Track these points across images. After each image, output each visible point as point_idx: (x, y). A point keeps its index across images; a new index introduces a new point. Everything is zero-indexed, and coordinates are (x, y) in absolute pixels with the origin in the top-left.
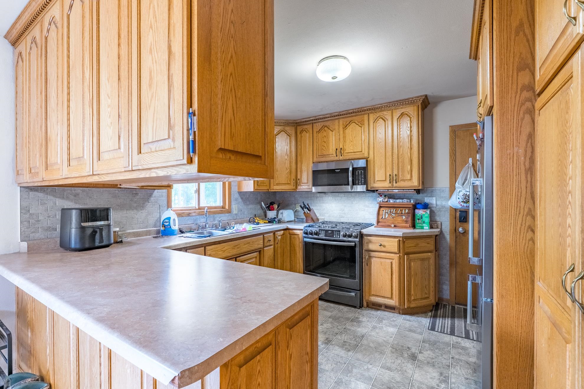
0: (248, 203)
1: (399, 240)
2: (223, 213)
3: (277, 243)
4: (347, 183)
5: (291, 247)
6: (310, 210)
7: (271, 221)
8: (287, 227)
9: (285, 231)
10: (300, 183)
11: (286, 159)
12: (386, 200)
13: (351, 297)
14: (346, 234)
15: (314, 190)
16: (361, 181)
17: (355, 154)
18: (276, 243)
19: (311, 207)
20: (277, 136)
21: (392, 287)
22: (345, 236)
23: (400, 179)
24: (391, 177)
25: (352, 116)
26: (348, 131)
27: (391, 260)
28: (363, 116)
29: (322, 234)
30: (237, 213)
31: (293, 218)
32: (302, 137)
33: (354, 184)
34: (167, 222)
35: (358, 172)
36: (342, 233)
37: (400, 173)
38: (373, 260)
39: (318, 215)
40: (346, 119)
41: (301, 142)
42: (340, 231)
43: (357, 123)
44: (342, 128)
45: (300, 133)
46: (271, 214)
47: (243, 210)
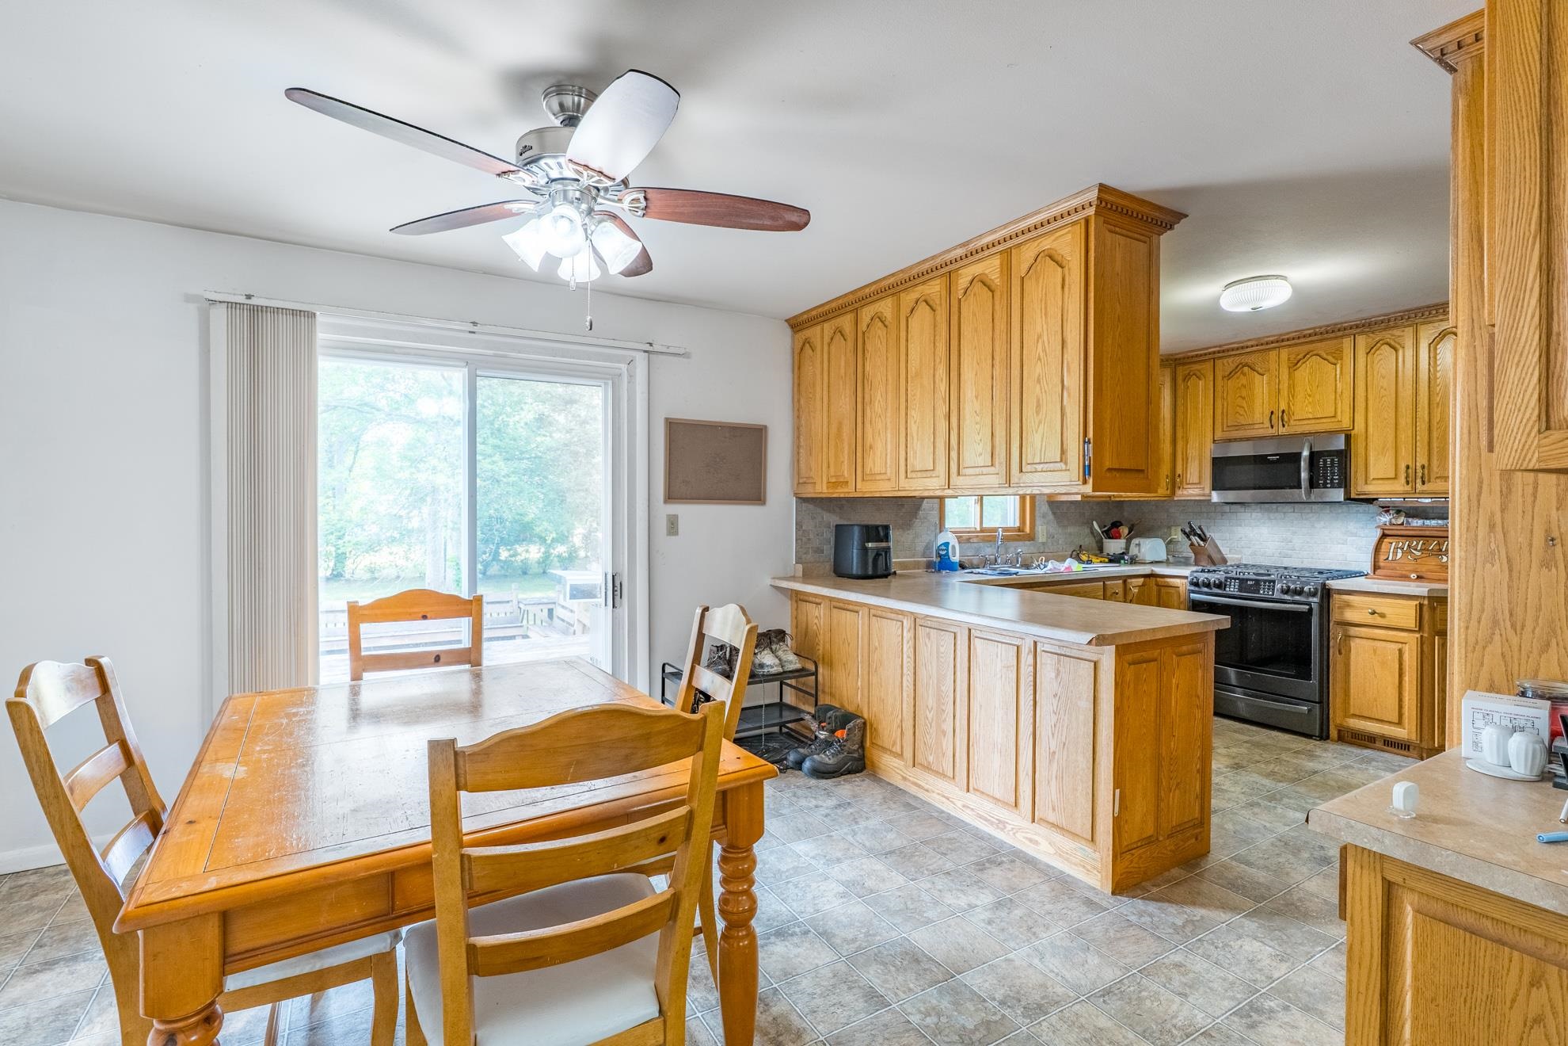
0: (1066, 522)
1: (1421, 605)
2: (1021, 540)
4: (1296, 484)
6: (1203, 539)
7: (1115, 559)
8: (1152, 571)
9: (1147, 579)
10: (1181, 482)
12: (1400, 521)
13: (1301, 714)
14: (1289, 587)
15: (1215, 497)
16: (1332, 480)
17: (1318, 421)
19: (1208, 535)
21: (1400, 700)
22: (1286, 591)
23: (1433, 476)
24: (1410, 471)
25: (1312, 342)
26: (1303, 372)
27: (1400, 646)
28: (1339, 340)
30: (1044, 540)
31: (1163, 556)
32: (1188, 387)
33: (1313, 484)
34: (943, 550)
35: (1325, 462)
36: (1278, 586)
37: (1435, 462)
38: (1355, 644)
39: (1225, 551)
40: (1296, 349)
41: (1185, 398)
42: (1274, 582)
43: (1325, 356)
44: (1286, 366)
45: (1184, 380)
46: (1114, 546)
47: (1055, 536)
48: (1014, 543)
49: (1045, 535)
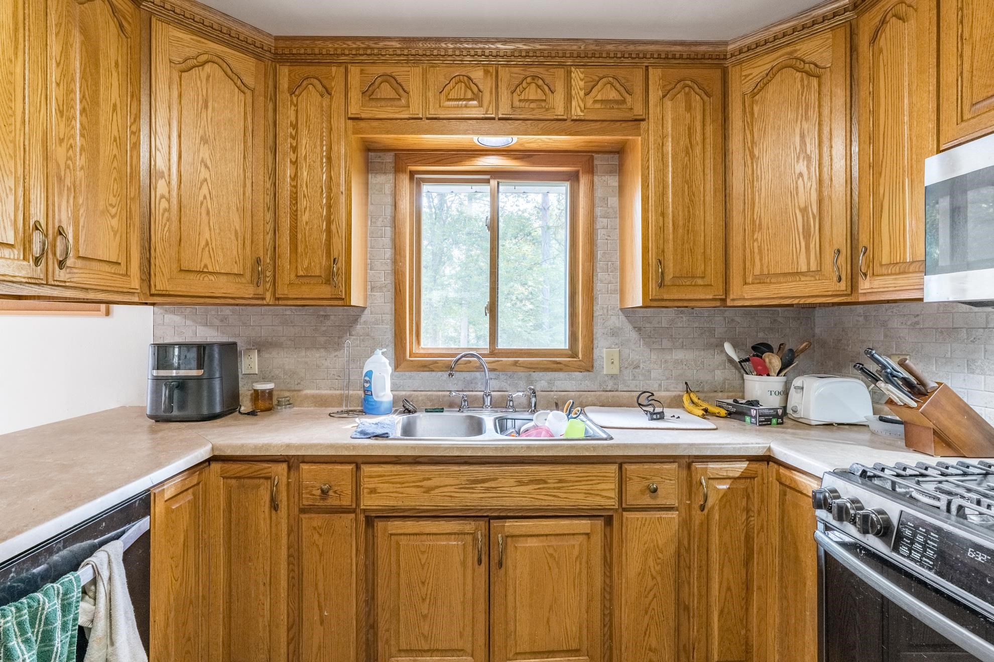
0: (666, 343)
2: (561, 370)
3: (702, 508)
5: (783, 537)
6: (919, 390)
8: (769, 449)
9: (755, 466)
10: (870, 263)
11: (801, 175)
18: (696, 506)
20: (757, 97)
29: (917, 546)
30: (615, 371)
34: (367, 382)
41: (874, 79)
45: (872, 43)
46: (760, 387)
47: (641, 366)
48: (549, 374)
49: (616, 362)
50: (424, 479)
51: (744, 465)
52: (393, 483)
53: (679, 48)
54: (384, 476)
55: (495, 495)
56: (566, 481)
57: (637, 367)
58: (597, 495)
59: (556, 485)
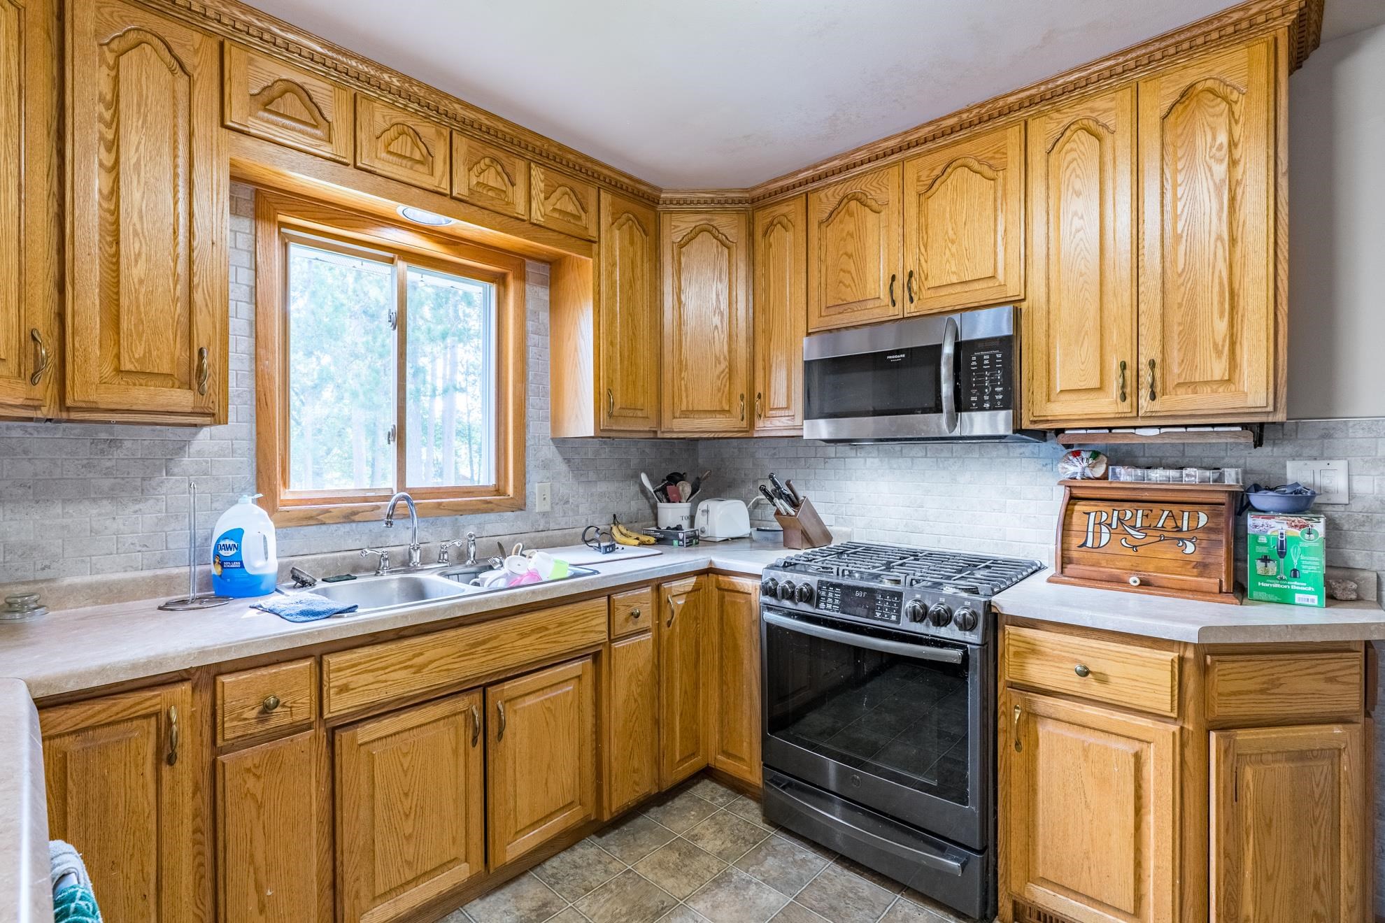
0: (592, 476)
1: (1182, 660)
2: (492, 511)
3: (669, 624)
4: (932, 404)
5: (722, 633)
6: (795, 503)
7: (664, 539)
8: (711, 562)
9: (702, 578)
10: (763, 407)
11: (716, 326)
12: (1100, 471)
13: (944, 874)
14: (925, 607)
15: (822, 429)
16: (993, 393)
17: (966, 288)
18: (664, 624)
19: (801, 495)
20: (683, 249)
21: (1138, 864)
22: (917, 616)
23: (1172, 381)
24: (1128, 373)
25: (956, 143)
26: (940, 202)
27: (1137, 746)
28: (999, 134)
29: (830, 600)
30: (547, 508)
31: (744, 528)
32: (770, 245)
33: (961, 405)
34: (228, 548)
35: (980, 359)
36: (908, 604)
37: (1175, 355)
38: (1045, 731)
39: (826, 519)
40: (930, 159)
41: (766, 265)
42: (900, 595)
43: (976, 166)
44: (914, 193)
45: (764, 235)
46: (673, 514)
47: (571, 501)
48: (479, 516)
49: (548, 499)
50: (415, 656)
51: (694, 579)
52: (372, 671)
53: (626, 181)
54: (360, 664)
55: (498, 655)
56: (566, 624)
57: (567, 502)
58: (591, 632)
59: (556, 630)
